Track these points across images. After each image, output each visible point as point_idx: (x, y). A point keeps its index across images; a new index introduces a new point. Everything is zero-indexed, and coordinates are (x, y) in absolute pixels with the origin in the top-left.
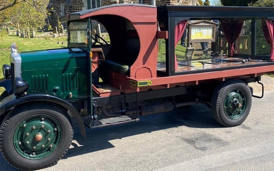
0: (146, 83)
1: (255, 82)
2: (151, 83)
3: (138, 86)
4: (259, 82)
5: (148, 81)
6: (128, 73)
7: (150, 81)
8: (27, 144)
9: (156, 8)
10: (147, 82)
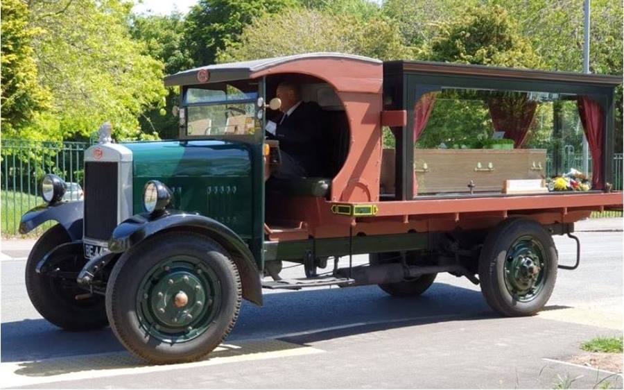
0: (368, 210)
1: (562, 234)
2: (377, 209)
3: (355, 214)
4: (572, 234)
5: (371, 206)
6: (328, 194)
7: (375, 206)
8: (160, 313)
9: (382, 66)
10: (370, 208)
